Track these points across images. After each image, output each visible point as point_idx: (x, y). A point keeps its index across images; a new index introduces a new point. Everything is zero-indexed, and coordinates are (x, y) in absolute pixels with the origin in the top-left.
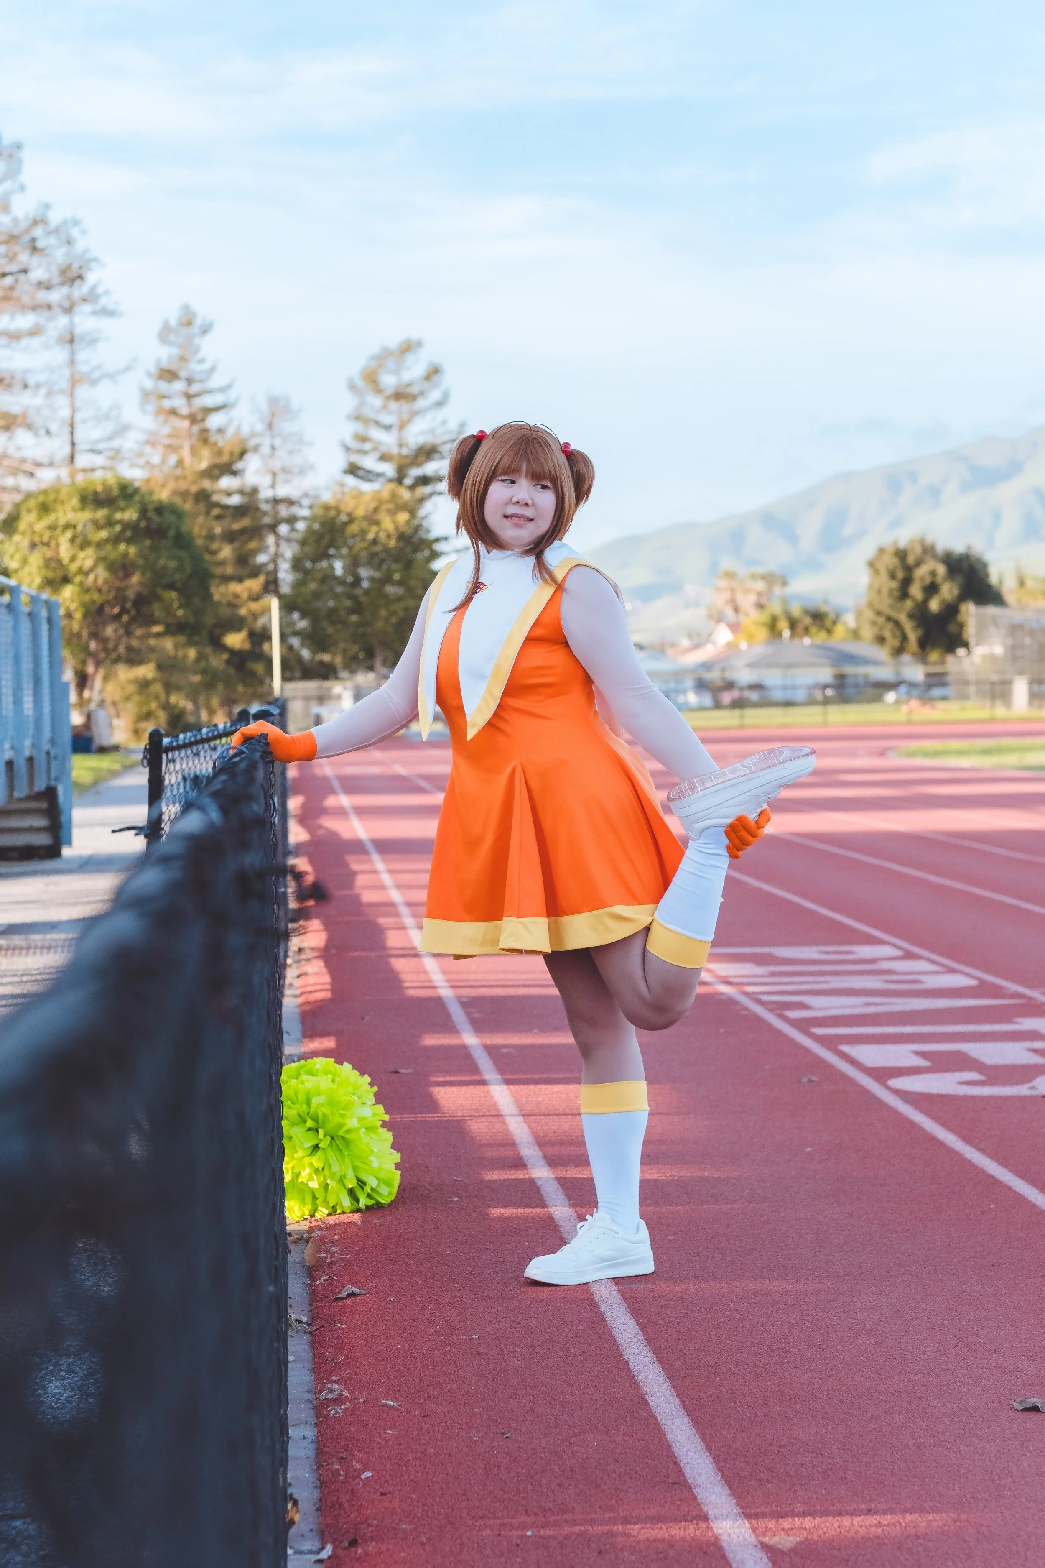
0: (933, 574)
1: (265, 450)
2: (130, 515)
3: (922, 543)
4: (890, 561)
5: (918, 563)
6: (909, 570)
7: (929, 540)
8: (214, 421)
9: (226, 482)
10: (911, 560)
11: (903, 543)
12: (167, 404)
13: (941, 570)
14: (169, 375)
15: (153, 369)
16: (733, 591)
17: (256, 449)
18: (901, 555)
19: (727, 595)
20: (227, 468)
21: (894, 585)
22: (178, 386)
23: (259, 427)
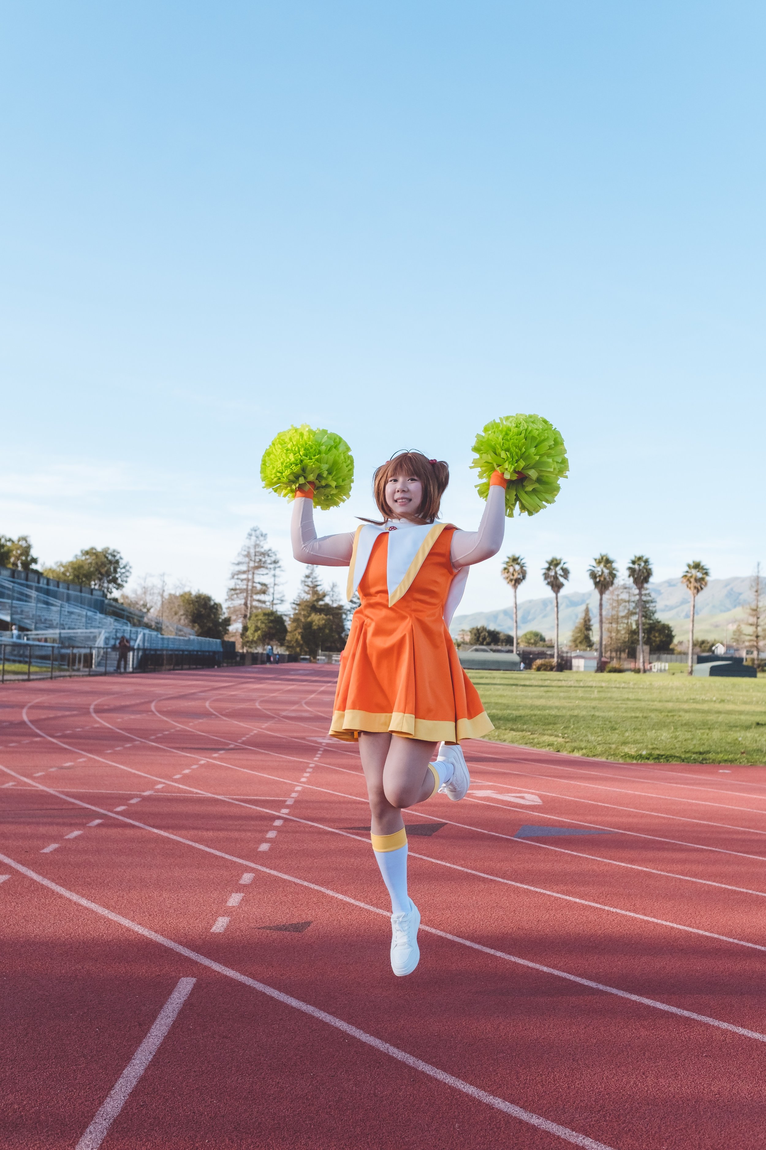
0: (485, 635)
1: (331, 595)
2: (272, 618)
3: (483, 627)
4: (475, 631)
5: (482, 632)
6: (479, 634)
7: (485, 626)
8: (319, 588)
9: (321, 603)
10: (480, 631)
11: (479, 627)
12: (306, 584)
13: (487, 634)
14: (308, 577)
15: (304, 575)
16: (463, 635)
17: (328, 595)
18: (478, 630)
19: (462, 636)
20: (322, 600)
21: (476, 637)
22: (310, 579)
23: (330, 589)
